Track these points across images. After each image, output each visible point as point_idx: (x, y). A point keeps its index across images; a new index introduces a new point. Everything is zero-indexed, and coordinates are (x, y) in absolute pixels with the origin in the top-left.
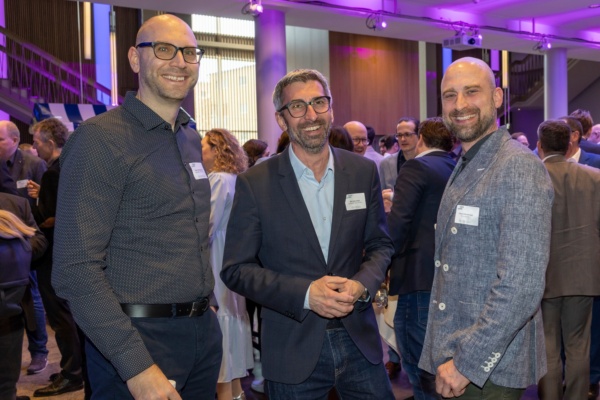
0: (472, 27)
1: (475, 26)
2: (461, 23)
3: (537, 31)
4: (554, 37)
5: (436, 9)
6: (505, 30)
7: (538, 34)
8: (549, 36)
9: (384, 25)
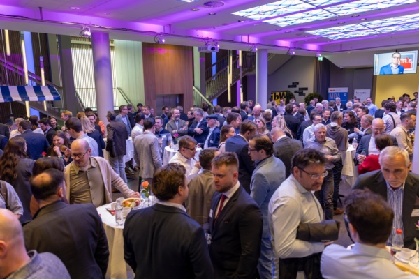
0: (214, 40)
1: (216, 40)
2: (208, 39)
3: (250, 41)
4: (259, 44)
5: (195, 31)
6: (232, 41)
7: (251, 44)
8: (257, 44)
9: (163, 41)
